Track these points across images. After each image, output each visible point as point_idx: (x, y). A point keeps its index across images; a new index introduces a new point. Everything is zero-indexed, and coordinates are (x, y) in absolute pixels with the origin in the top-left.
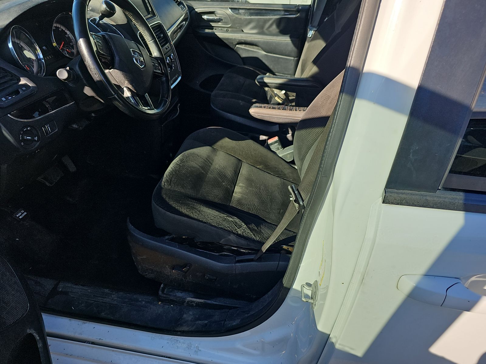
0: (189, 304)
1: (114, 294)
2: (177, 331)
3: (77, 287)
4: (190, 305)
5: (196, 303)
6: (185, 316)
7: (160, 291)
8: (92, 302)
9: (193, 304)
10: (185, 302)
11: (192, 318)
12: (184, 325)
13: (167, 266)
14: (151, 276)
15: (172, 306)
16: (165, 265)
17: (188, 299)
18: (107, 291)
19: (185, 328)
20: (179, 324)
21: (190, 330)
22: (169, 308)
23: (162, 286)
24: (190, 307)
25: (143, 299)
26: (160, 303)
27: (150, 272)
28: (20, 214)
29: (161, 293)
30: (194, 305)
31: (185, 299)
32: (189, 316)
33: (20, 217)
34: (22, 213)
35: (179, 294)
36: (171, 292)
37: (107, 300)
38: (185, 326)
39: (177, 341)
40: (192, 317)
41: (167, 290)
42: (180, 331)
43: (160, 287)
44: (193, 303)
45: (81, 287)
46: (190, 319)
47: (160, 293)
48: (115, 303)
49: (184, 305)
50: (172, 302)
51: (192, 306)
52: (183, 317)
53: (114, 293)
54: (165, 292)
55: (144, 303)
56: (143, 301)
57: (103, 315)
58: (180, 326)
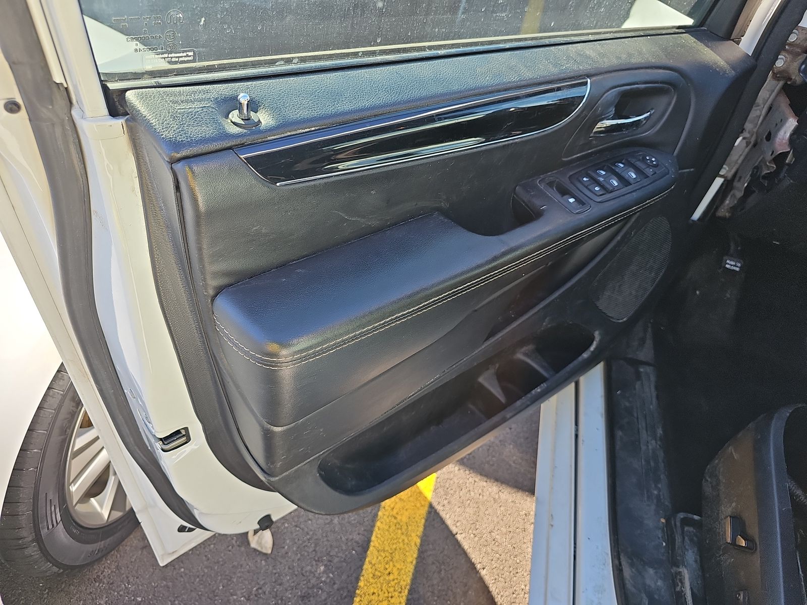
0: (676, 577)
1: (656, 443)
2: (619, 559)
3: (653, 389)
4: (674, 580)
5: (682, 591)
6: (651, 571)
7: (684, 514)
8: (635, 415)
9: (678, 585)
10: (678, 567)
11: (649, 586)
12: (633, 570)
13: (734, 504)
14: (707, 489)
15: (664, 544)
16: (735, 499)
17: (686, 571)
18: (660, 431)
19: (627, 572)
20: (632, 560)
21: (627, 582)
22: (659, 538)
23: (696, 517)
24: (671, 581)
25: (662, 489)
26: (663, 520)
27: (714, 483)
28: (734, 263)
29: (682, 517)
30: (678, 589)
31: (683, 565)
32: (653, 579)
33: (727, 266)
34: (735, 266)
35: (691, 556)
36: (691, 540)
37: (644, 435)
38: (632, 572)
39: (604, 564)
40: (653, 586)
41: (693, 532)
42: (620, 564)
43: (692, 514)
44: (680, 584)
45: (654, 394)
46: (648, 582)
47: (681, 515)
48: (643, 448)
49: (672, 567)
50: (671, 541)
51: (675, 585)
52: (646, 567)
53: (659, 443)
54: (686, 528)
55: (656, 492)
56: (659, 490)
57: (619, 433)
58: (630, 561)
